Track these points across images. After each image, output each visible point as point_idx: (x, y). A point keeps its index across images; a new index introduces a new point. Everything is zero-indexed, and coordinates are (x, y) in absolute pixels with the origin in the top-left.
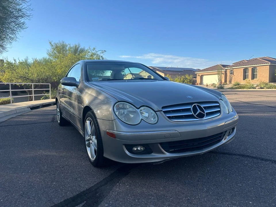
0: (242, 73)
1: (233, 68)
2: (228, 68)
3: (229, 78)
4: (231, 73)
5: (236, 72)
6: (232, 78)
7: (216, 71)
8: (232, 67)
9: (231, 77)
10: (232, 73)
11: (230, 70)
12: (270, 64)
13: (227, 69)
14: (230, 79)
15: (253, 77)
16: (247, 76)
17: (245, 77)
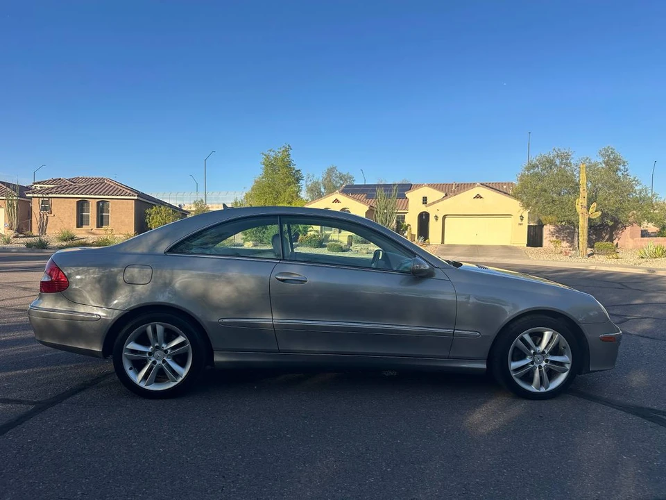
0: (73, 209)
1: (50, 195)
2: (35, 195)
3: (38, 219)
4: (44, 209)
5: (56, 205)
6: (47, 219)
7: (4, 198)
8: (48, 194)
9: (45, 217)
10: (46, 208)
11: (41, 199)
12: (136, 198)
13: (30, 198)
14: (43, 224)
15: (101, 222)
16: (84, 220)
17: (81, 222)
